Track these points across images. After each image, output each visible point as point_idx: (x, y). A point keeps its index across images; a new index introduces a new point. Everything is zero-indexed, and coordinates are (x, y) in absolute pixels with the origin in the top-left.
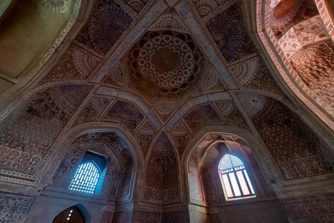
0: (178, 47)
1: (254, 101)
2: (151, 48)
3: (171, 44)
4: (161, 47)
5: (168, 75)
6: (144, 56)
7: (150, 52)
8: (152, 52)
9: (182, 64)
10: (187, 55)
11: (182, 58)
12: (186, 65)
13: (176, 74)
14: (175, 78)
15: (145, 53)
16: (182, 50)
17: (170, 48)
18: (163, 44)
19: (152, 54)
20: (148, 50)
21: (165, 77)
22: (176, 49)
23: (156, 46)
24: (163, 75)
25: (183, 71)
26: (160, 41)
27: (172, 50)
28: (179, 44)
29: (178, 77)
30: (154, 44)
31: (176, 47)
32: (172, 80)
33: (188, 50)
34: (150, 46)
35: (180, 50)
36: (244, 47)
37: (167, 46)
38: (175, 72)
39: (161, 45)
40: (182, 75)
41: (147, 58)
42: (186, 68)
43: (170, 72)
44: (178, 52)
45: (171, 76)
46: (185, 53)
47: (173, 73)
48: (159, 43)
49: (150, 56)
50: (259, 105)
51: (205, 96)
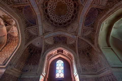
0: (62, 19)
1: (39, 43)
2: (70, 10)
3: (65, 17)
4: (67, 13)
5: (55, 5)
6: (71, 4)
7: (70, 8)
8: (69, 8)
9: (55, 15)
10: (58, 19)
11: (58, 17)
12: (54, 17)
13: (53, 9)
14: (52, 8)
15: (71, 6)
16: (60, 19)
17: (64, 16)
18: (67, 15)
19: (68, 8)
20: (71, 8)
21: (55, 3)
22: (62, 18)
23: (69, 12)
24: (57, 3)
25: (52, 14)
26: (69, 15)
27: (63, 16)
28: (63, 20)
29: (51, 10)
30: (70, 13)
31: (63, 18)
32: (51, 6)
33: (59, 21)
34: (71, 10)
35: (61, 19)
36: (55, 41)
37: (66, 15)
38: (54, 10)
39: (68, 14)
40: (51, 12)
41: (69, 4)
42: (53, 16)
43: (55, 7)
44: (61, 17)
45: (53, 6)
46: (59, 19)
47: (54, 8)
48: (69, 14)
49: (68, 6)
50: (37, 45)
51: (41, 24)
